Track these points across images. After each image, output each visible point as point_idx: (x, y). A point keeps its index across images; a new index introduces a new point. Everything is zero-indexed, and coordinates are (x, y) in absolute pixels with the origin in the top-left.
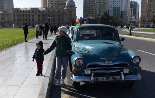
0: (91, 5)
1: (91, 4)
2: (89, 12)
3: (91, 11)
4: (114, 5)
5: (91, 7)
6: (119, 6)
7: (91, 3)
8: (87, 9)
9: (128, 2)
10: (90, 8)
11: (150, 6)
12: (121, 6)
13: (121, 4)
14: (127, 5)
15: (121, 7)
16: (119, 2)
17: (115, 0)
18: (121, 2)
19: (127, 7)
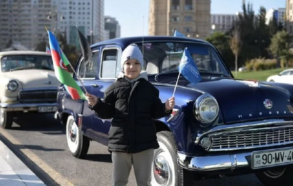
0: (16, 20)
1: (16, 18)
2: (11, 36)
3: (15, 35)
4: (70, 22)
5: (15, 25)
6: (81, 25)
7: (15, 15)
8: (6, 30)
9: (101, 18)
10: (14, 27)
11: (175, 20)
12: (86, 23)
13: (86, 21)
14: (100, 23)
15: (86, 26)
16: (82, 16)
17: (72, 11)
18: (86, 16)
19: (100, 27)
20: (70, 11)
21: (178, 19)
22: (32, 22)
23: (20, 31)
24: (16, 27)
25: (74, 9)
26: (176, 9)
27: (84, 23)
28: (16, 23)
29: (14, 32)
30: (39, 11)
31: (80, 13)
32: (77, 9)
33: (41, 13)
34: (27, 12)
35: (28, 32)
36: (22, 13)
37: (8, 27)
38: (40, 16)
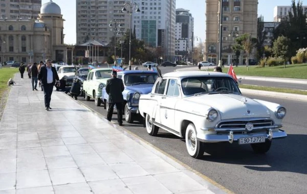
0: (94, 16)
1: (94, 14)
2: (89, 30)
3: (93, 29)
4: (142, 17)
5: (93, 20)
6: (153, 19)
7: (93, 11)
8: (85, 24)
9: (172, 12)
10: (92, 22)
11: (225, 19)
12: (157, 18)
13: (157, 15)
14: (170, 17)
15: (157, 20)
16: (153, 11)
17: (145, 6)
18: (157, 11)
19: (170, 21)
20: (143, 6)
21: (227, 19)
22: (107, 18)
23: (97, 25)
24: (94, 22)
25: (147, 4)
26: (225, 10)
27: (155, 17)
28: (93, 18)
29: (92, 27)
30: (115, 6)
31: (151, 8)
32: (149, 4)
33: (117, 9)
34: (103, 9)
35: (104, 26)
36: (99, 9)
37: (87, 22)
38: (115, 11)
